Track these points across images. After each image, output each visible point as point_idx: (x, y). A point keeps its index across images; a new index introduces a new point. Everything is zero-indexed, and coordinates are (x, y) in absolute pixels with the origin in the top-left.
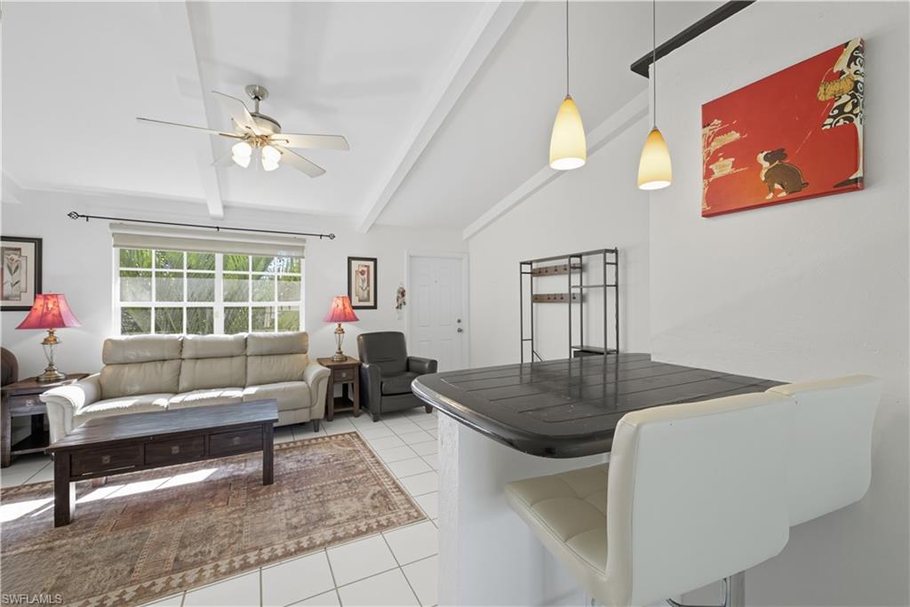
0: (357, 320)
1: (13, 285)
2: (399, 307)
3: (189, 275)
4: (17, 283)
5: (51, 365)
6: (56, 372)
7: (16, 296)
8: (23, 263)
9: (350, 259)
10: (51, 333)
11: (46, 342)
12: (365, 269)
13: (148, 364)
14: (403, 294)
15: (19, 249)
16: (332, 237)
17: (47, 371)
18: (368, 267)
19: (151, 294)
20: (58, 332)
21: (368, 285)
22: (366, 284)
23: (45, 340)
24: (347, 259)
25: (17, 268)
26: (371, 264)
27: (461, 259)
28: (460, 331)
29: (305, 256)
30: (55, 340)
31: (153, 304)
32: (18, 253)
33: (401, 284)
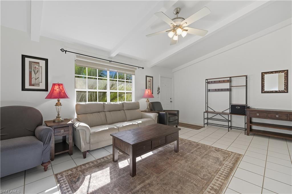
0: (154, 97)
1: (36, 79)
2: (158, 94)
3: (99, 79)
4: (38, 78)
5: (59, 115)
6: (61, 118)
7: (37, 84)
8: (40, 69)
9: (147, 76)
10: (59, 101)
11: (57, 105)
12: (150, 80)
13: (95, 113)
14: (159, 89)
15: (39, 63)
16: (143, 68)
17: (57, 117)
18: (151, 79)
19: (86, 86)
20: (62, 101)
21: (151, 86)
22: (150, 85)
23: (57, 104)
24: (145, 76)
25: (38, 71)
26: (151, 78)
27: (171, 78)
28: (171, 102)
29: (135, 74)
30: (60, 104)
31: (87, 90)
32: (38, 64)
33: (159, 86)
